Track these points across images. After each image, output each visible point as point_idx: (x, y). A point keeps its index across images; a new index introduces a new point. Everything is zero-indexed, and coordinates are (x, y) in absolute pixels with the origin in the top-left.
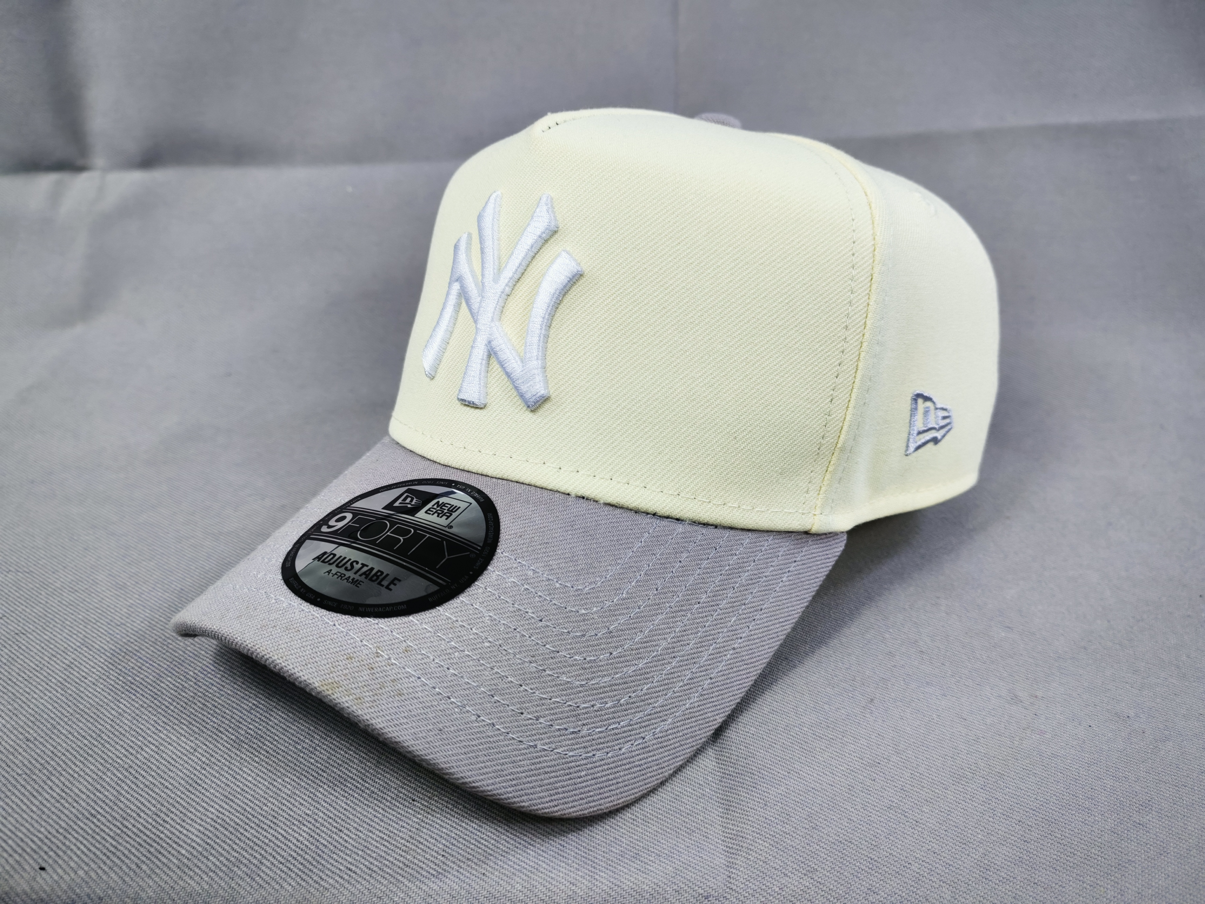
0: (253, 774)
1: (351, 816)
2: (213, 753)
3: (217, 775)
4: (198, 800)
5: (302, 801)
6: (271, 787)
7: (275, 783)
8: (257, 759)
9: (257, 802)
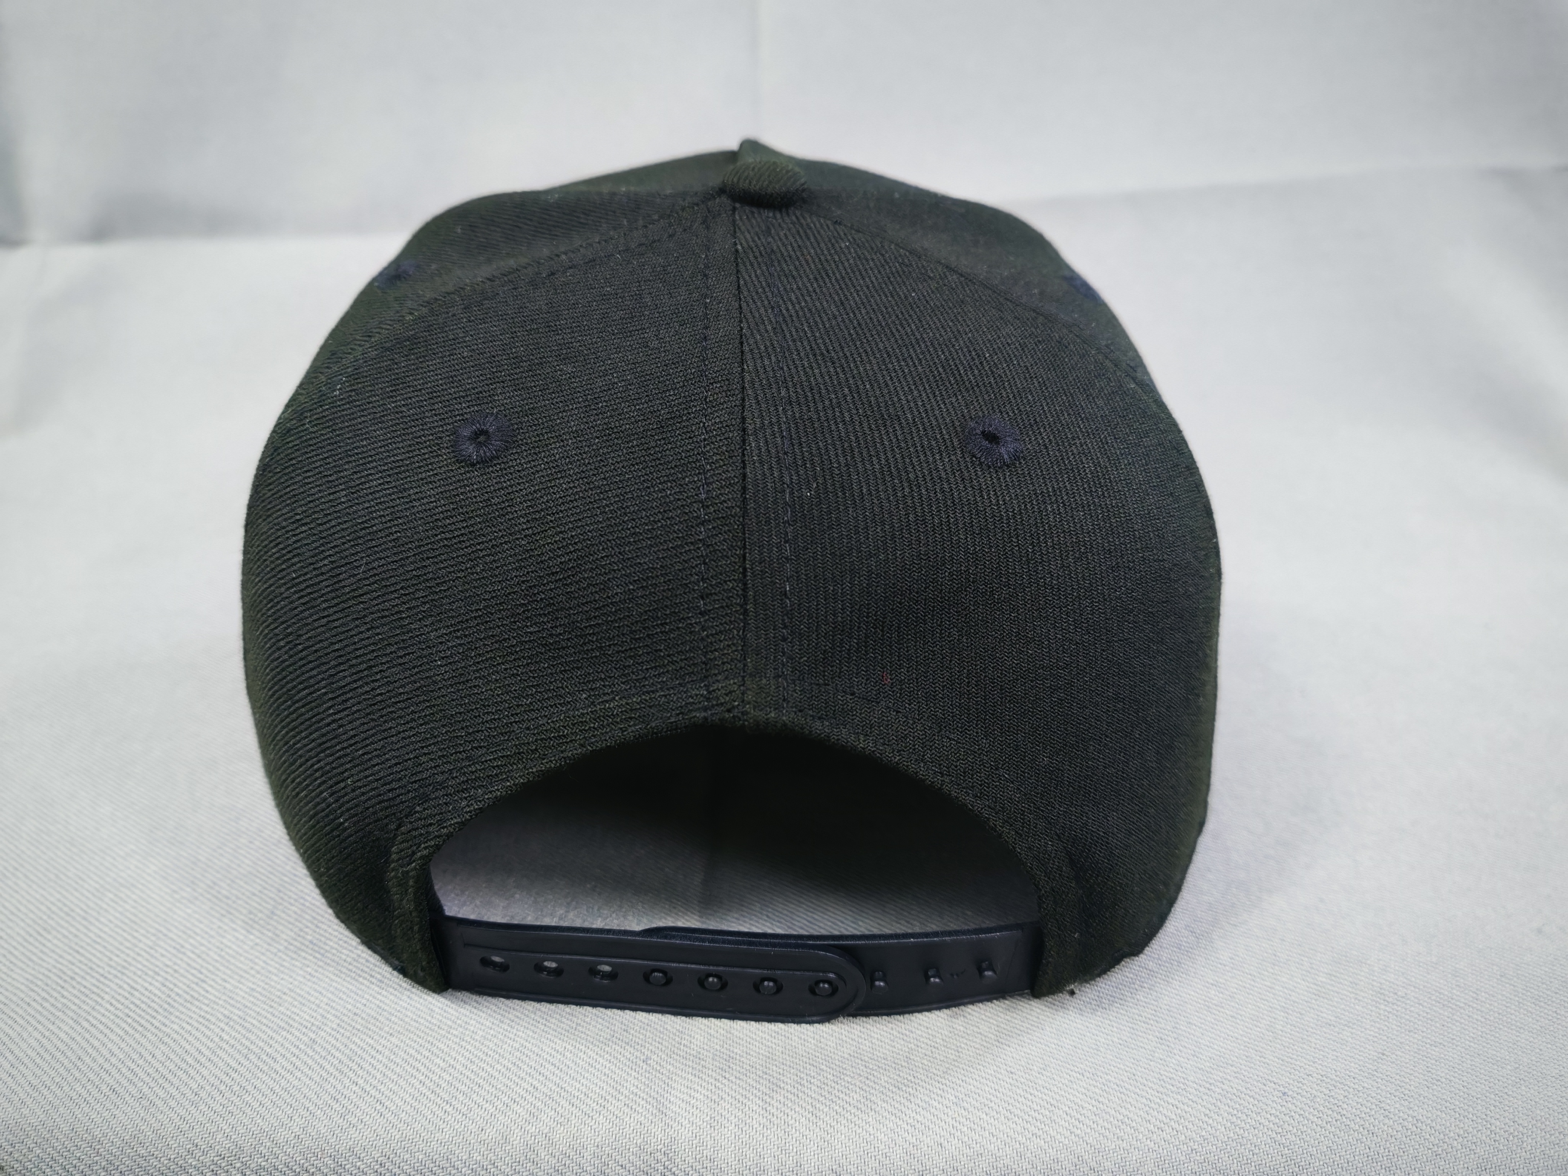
0: (112, 926)
1: (222, 968)
2: (68, 903)
3: (66, 925)
4: (35, 950)
5: (164, 953)
6: (129, 938)
7: (136, 934)
8: (120, 909)
9: (108, 953)
